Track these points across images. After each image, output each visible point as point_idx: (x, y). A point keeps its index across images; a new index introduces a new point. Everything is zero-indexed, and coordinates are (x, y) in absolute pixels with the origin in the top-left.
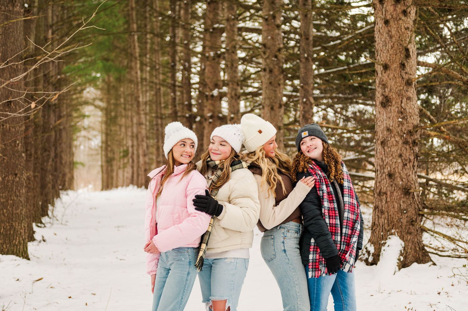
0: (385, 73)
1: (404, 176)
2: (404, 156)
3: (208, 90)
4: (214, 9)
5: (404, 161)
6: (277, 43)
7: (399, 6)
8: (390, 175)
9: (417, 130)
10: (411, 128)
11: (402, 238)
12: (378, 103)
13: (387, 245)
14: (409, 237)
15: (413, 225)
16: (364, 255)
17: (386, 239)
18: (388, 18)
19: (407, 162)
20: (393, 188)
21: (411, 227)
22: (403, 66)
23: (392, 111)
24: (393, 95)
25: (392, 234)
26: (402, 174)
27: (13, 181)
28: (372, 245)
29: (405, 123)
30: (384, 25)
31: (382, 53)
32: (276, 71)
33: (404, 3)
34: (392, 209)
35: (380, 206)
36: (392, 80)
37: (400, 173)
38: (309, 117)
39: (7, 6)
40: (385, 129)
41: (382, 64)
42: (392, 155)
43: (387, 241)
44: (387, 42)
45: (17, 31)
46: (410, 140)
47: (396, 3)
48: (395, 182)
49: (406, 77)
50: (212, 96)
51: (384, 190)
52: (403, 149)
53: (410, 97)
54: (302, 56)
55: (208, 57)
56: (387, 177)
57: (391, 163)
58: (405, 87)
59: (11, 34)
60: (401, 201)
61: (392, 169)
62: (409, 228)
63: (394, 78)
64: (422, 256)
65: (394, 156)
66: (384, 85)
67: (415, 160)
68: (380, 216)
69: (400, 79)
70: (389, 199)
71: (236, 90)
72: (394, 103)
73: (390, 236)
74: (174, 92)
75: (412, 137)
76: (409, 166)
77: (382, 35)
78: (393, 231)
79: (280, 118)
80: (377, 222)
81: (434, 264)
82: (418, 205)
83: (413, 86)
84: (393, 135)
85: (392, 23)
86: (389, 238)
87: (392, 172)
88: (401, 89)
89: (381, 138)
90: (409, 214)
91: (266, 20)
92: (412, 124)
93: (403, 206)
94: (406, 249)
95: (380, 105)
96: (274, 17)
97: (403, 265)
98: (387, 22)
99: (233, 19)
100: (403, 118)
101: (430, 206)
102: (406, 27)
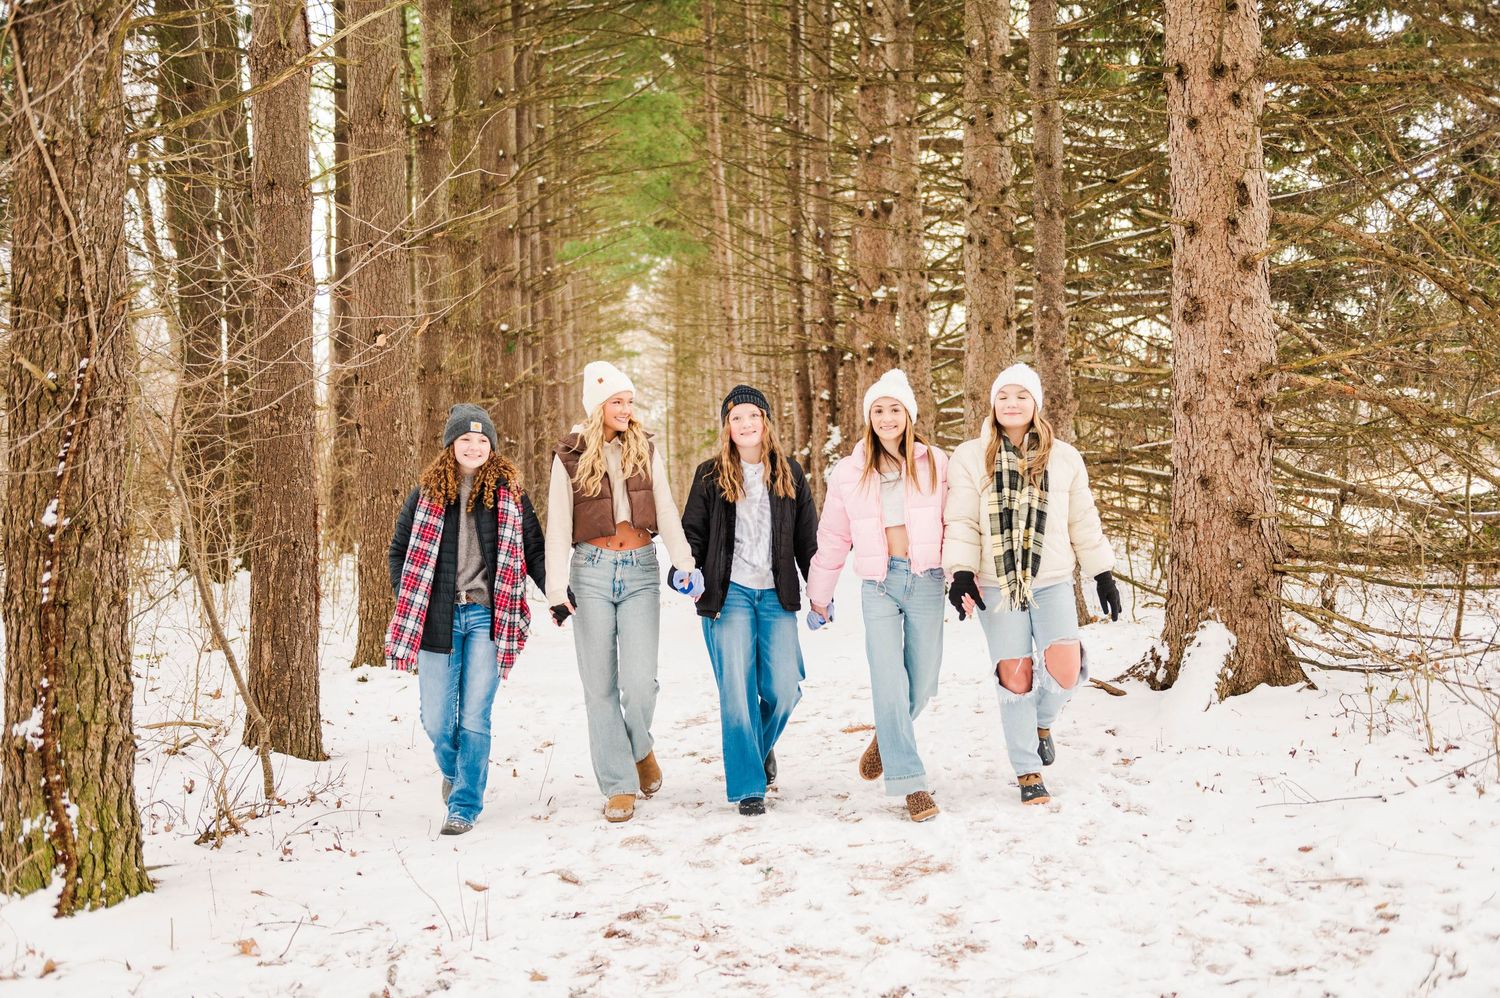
0: (1191, 242)
1: (1237, 483)
2: (1234, 433)
3: (864, 289)
4: (875, 101)
5: (1236, 448)
6: (998, 175)
7: (1222, 84)
8: (1204, 482)
9: (1270, 375)
10: (1253, 371)
11: (1231, 626)
12: (1176, 313)
13: (1195, 642)
14: (1249, 624)
15: (1259, 596)
16: (1147, 665)
17: (1196, 629)
18: (1196, 113)
19: (1245, 451)
20: (1211, 512)
21: (1253, 600)
22: (1232, 223)
23: (1208, 331)
24: (1208, 295)
25: (1208, 618)
26: (1231, 479)
27: (391, 506)
28: (1166, 643)
29: (1239, 358)
30: (1187, 130)
31: (1183, 197)
32: (997, 242)
33: (1234, 76)
34: (1209, 560)
35: (1183, 553)
36: (1206, 259)
37: (1226, 476)
38: (1057, 347)
39: (369, 125)
40: (1193, 374)
41: (1183, 224)
42: (1208, 434)
43: (1196, 633)
44: (1195, 170)
45: (390, 178)
46: (1251, 399)
47: (1214, 76)
48: (1216, 497)
49: (1241, 251)
50: (874, 302)
51: (1189, 517)
52: (1234, 419)
53: (1251, 299)
54: (1037, 206)
55: (861, 213)
56: (1196, 486)
57: (1206, 453)
58: (1238, 274)
59: (378, 186)
60: (1230, 541)
61: (1208, 467)
62: (1250, 603)
63: (1211, 253)
64: (1282, 667)
65: (1213, 435)
66: (1188, 271)
67: (1266, 443)
68: (1183, 576)
69: (1227, 256)
70: (1201, 537)
71: (918, 287)
72: (1211, 312)
73: (1204, 623)
74: (800, 295)
75: (1255, 391)
76: (1248, 459)
77: (1184, 153)
78: (1211, 610)
79: (1008, 352)
80: (1175, 591)
81: (1312, 687)
82: (1271, 550)
83: (1259, 273)
84: (1209, 388)
85: (1205, 124)
86: (1202, 627)
87: (1208, 474)
88: (1227, 280)
89: (1183, 395)
90: (1249, 571)
91: (972, 123)
92: (1257, 360)
93: (1236, 552)
94: (1241, 651)
95: (1181, 319)
96: (990, 115)
97: (1234, 686)
98: (1193, 123)
99: (909, 123)
100: (1235, 347)
101: (1305, 552)
102: (1238, 132)
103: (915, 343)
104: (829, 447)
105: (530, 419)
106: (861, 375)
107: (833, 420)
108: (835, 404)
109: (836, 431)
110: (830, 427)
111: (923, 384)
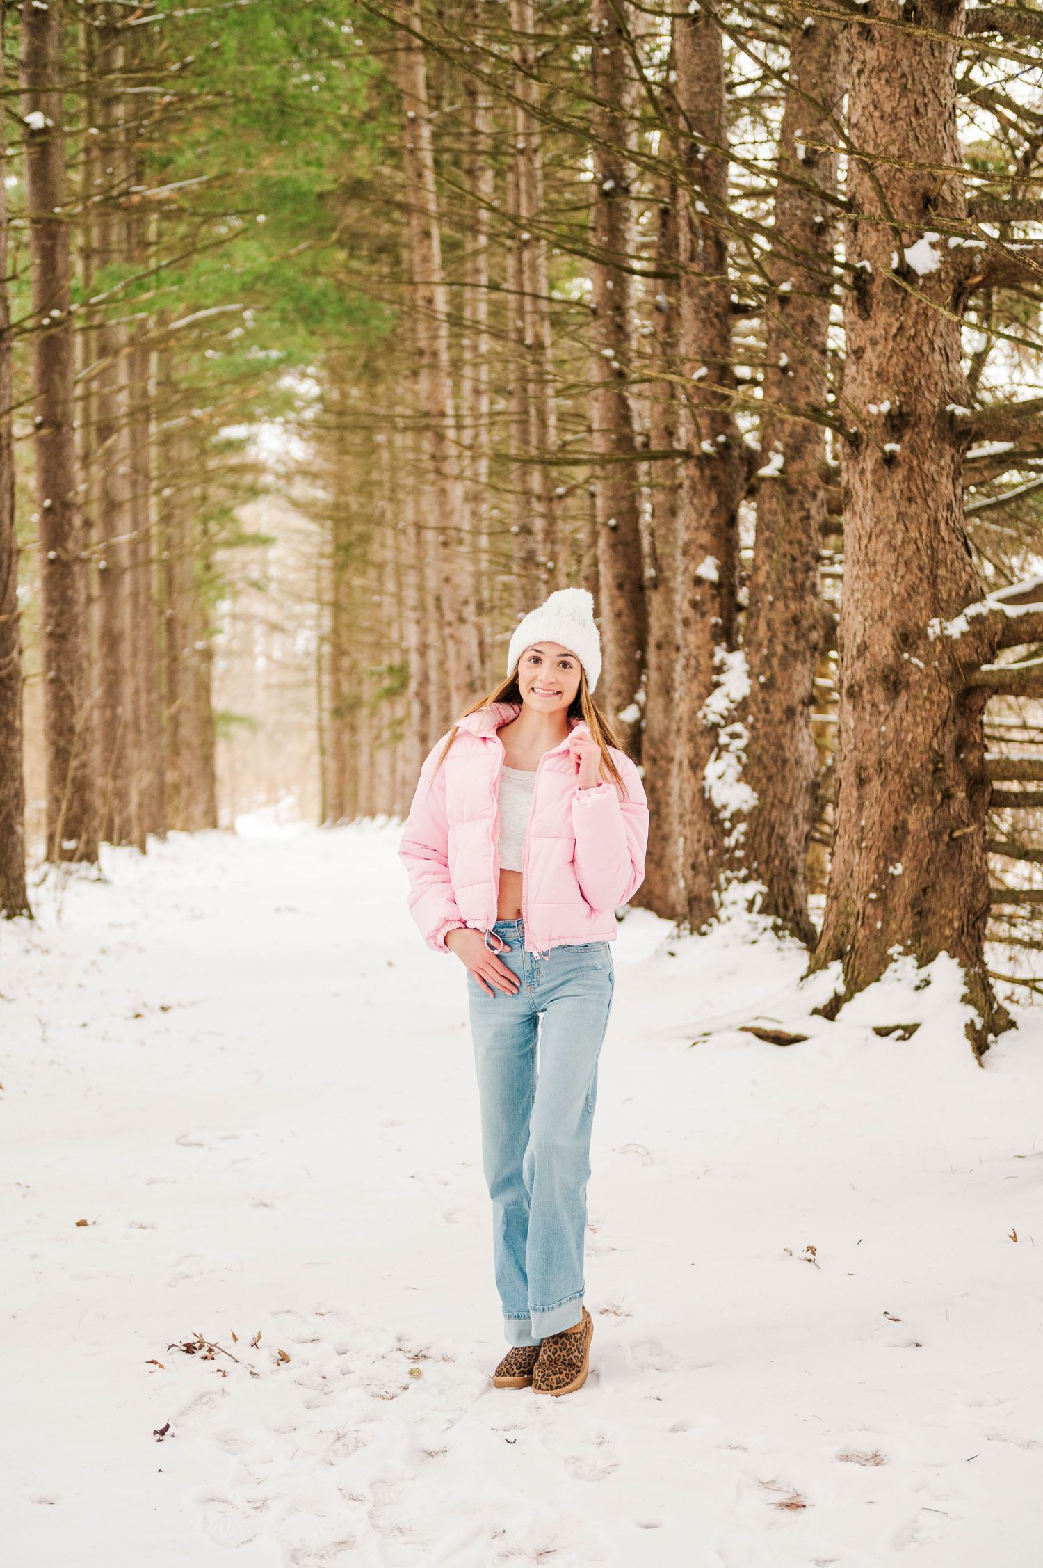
104: (717, 704)
106: (861, 493)
107: (726, 635)
108: (732, 593)
109: (737, 662)
110: (720, 653)
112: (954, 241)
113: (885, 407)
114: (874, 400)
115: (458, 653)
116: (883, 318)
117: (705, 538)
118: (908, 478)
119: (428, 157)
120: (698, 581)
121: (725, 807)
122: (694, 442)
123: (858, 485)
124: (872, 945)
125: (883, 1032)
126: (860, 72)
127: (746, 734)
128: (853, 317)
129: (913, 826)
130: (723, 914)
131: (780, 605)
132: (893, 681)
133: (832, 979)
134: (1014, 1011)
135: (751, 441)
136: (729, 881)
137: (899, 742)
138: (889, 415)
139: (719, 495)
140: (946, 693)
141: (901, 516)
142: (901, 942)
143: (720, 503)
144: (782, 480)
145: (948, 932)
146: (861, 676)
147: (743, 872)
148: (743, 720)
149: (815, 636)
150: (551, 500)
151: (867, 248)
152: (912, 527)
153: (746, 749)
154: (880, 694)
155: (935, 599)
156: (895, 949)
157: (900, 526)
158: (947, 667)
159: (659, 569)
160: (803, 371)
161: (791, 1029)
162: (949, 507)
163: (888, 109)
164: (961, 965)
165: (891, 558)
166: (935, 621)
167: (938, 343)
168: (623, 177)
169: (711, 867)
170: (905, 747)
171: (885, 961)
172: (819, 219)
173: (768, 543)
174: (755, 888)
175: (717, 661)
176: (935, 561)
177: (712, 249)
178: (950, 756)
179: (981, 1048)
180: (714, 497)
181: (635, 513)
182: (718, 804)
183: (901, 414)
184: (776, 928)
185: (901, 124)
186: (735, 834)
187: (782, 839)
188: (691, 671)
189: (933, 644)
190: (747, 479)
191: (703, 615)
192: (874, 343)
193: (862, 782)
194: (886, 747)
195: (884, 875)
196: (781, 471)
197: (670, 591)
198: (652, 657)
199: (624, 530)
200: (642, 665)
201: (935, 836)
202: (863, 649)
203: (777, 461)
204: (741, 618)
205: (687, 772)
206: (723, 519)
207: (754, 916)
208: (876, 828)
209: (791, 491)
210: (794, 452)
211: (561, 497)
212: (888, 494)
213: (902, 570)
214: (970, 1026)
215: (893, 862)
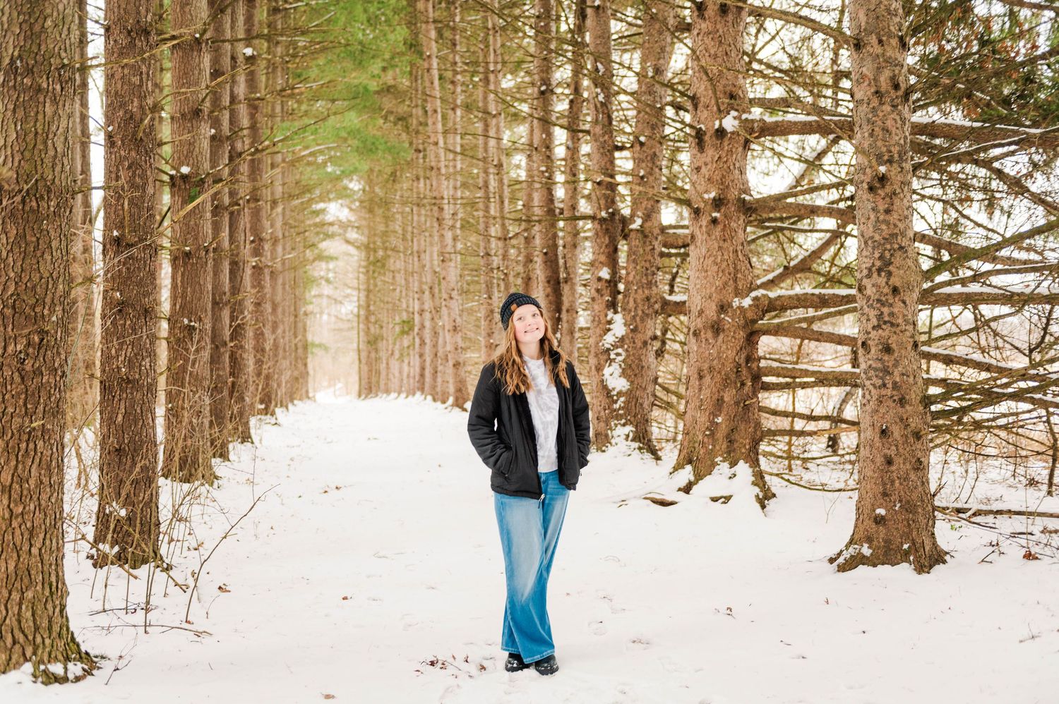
103: (890, 161)
104: (609, 339)
105: (225, 298)
107: (613, 305)
108: (616, 286)
109: (619, 319)
110: (610, 315)
111: (903, 234)
112: (744, 116)
113: (712, 195)
114: (706, 192)
115: (449, 314)
116: (710, 153)
117: (603, 258)
118: (723, 230)
119: (435, 73)
120: (600, 279)
121: (614, 389)
122: (598, 212)
123: (698, 233)
124: (707, 456)
125: (715, 500)
126: (698, 34)
127: (624, 354)
128: (695, 151)
129: (726, 399)
130: (613, 441)
131: (640, 291)
132: (717, 328)
133: (687, 474)
134: (774, 490)
135: (626, 212)
136: (616, 425)
137: (720, 358)
138: (714, 199)
139: (610, 237)
140: (742, 334)
141: (720, 248)
142: (721, 455)
143: (610, 242)
144: (641, 231)
145: (743, 450)
146: (700, 325)
147: (623, 421)
148: (622, 347)
149: (657, 306)
150: (505, 239)
151: (702, 119)
152: (725, 253)
153: (624, 361)
154: (710, 334)
155: (736, 288)
156: (719, 459)
157: (720, 253)
158: (742, 322)
159: (568, 274)
160: (651, 178)
161: (669, 498)
162: (742, 244)
163: (712, 52)
164: (751, 467)
165: (715, 268)
166: (736, 299)
167: (737, 165)
168: (550, 85)
169: (607, 418)
170: (722, 361)
171: (714, 465)
172: (659, 106)
173: (634, 261)
174: (629, 429)
175: (609, 318)
176: (736, 271)
177: (606, 120)
178: (743, 365)
179: (763, 507)
180: (607, 239)
181: (555, 246)
182: (610, 388)
183: (720, 199)
184: (640, 449)
185: (719, 60)
186: (619, 402)
187: (641, 405)
188: (596, 323)
189: (735, 310)
190: (623, 231)
191: (602, 296)
192: (706, 164)
193: (701, 377)
194: (713, 360)
195: (713, 423)
196: (641, 226)
197: (573, 285)
198: (564, 316)
199: (550, 254)
200: (559, 319)
201: (737, 404)
202: (701, 312)
203: (639, 222)
204: (620, 297)
205: (594, 372)
206: (611, 249)
207: (629, 443)
208: (709, 400)
209: (646, 236)
210: (647, 217)
211: (510, 238)
212: (714, 237)
213: (720, 274)
214: (757, 496)
215: (717, 416)
